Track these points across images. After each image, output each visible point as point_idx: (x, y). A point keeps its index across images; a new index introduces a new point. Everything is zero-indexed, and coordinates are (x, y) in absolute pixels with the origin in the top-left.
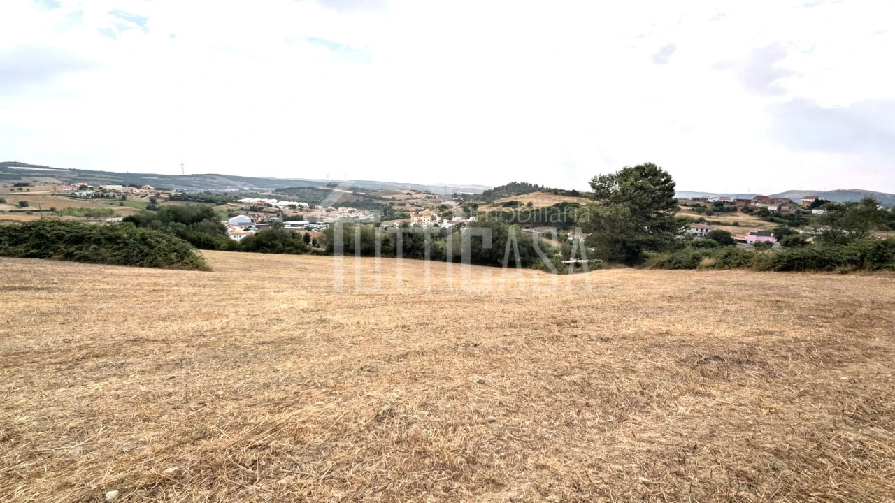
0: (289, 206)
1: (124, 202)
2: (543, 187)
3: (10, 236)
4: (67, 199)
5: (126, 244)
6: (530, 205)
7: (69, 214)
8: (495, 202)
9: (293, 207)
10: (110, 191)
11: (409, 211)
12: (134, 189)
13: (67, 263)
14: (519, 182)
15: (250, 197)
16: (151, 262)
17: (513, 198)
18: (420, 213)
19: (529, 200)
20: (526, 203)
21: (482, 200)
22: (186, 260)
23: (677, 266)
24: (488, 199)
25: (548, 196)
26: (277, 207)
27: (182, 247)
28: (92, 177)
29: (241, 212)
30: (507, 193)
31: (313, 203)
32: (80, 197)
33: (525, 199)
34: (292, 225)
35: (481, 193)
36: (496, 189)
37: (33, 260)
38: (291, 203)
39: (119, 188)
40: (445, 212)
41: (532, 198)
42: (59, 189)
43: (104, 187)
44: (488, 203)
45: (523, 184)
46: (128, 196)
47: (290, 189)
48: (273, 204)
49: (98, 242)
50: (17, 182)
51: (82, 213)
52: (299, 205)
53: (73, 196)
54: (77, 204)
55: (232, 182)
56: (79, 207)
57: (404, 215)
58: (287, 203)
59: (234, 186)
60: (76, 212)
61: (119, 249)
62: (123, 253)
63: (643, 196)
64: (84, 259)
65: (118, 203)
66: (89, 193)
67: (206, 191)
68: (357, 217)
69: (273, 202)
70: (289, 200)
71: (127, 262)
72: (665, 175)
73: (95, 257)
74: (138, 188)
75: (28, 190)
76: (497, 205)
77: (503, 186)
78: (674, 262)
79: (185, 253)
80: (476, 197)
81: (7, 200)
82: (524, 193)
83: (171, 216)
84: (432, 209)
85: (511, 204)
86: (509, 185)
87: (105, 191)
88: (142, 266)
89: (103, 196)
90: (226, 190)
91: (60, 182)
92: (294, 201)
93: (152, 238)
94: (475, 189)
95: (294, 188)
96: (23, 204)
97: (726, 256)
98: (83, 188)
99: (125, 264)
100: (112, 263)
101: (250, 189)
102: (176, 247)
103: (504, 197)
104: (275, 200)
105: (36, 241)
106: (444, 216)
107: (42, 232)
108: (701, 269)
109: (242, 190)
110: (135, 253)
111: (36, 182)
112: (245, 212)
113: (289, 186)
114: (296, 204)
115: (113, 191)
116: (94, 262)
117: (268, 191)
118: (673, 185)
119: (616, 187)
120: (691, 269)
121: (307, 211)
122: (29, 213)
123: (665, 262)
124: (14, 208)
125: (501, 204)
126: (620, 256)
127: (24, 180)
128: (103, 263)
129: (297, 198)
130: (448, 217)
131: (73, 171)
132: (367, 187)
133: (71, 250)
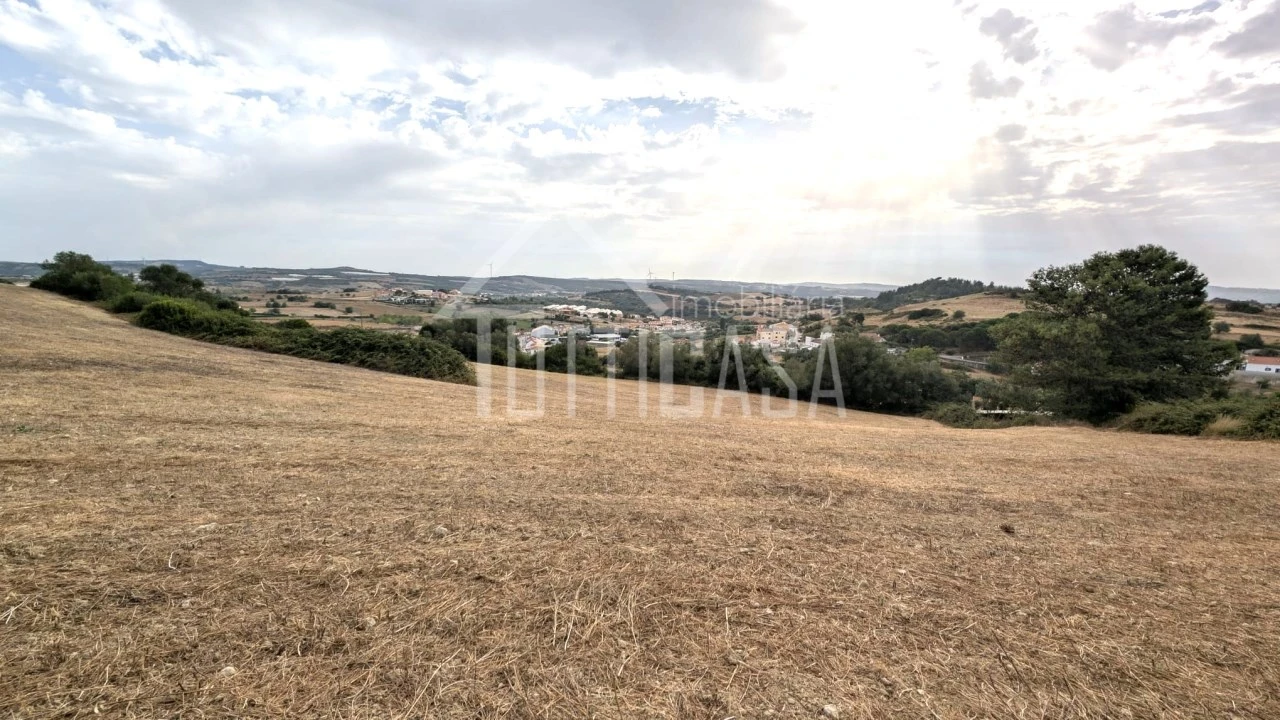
0: (600, 314)
1: (433, 309)
2: (992, 285)
3: (322, 341)
4: (384, 305)
5: (408, 353)
6: (959, 315)
7: (385, 321)
8: (896, 311)
9: (604, 316)
10: (421, 296)
11: (757, 324)
12: (443, 294)
13: (359, 369)
14: (945, 278)
15: (556, 303)
16: (426, 373)
17: (930, 305)
18: (771, 326)
19: (959, 308)
20: (951, 313)
21: (876, 308)
22: (457, 373)
23: (1164, 428)
24: (886, 306)
25: (996, 300)
26: (585, 316)
27: (456, 359)
28: (407, 281)
29: (546, 322)
30: (922, 296)
31: (629, 310)
32: (395, 303)
33: (949, 307)
34: (601, 339)
35: (876, 296)
36: (901, 290)
37: (336, 365)
38: (604, 311)
39: (429, 292)
40: (809, 326)
41: (964, 304)
42: (379, 295)
43: (416, 292)
44: (885, 312)
45: (953, 281)
46: (436, 302)
47: (601, 292)
48: (582, 312)
49: (385, 350)
50: (346, 287)
51: (394, 321)
52: (611, 314)
53: (389, 302)
54: (392, 311)
55: (540, 285)
56: (393, 314)
57: (748, 329)
58: (596, 310)
59: (541, 290)
60: (390, 319)
61: (401, 358)
62: (403, 362)
63: (1127, 304)
64: (373, 367)
65: (427, 309)
66: (403, 298)
67: (512, 295)
68: (684, 330)
69: (581, 309)
70: (600, 307)
71: (406, 371)
72: (1182, 266)
73: (382, 365)
74: (446, 292)
75: (354, 296)
76: (899, 315)
77: (915, 285)
78: (1162, 420)
79: (458, 365)
80: (867, 303)
81: (337, 306)
82: (954, 295)
83: (466, 325)
84: (791, 322)
85: (924, 314)
86: (928, 283)
87: (415, 296)
88: (418, 376)
89: (414, 302)
90: (533, 295)
91: (380, 287)
92: (605, 307)
93: (430, 348)
94: (866, 291)
95: (607, 292)
96: (349, 310)
97: (1263, 417)
98: (398, 293)
99: (404, 374)
100: (394, 372)
101: (560, 294)
102: (450, 359)
103: (916, 302)
104: (584, 307)
105: (339, 347)
106: (808, 332)
107: (346, 338)
108: (1209, 436)
109: (550, 294)
110: (414, 362)
111: (361, 287)
112: (550, 322)
113: (601, 289)
114: (608, 311)
115: (424, 296)
116: (380, 369)
117: (578, 296)
118: (1204, 283)
119: (1078, 288)
120: (1191, 435)
121: (620, 321)
122: (353, 319)
123: (1145, 420)
124: (342, 314)
125: (905, 313)
126: (1079, 406)
127: (352, 285)
128: (387, 371)
129: (609, 303)
130: (813, 333)
131: (392, 274)
132: (700, 289)
133: (364, 356)
